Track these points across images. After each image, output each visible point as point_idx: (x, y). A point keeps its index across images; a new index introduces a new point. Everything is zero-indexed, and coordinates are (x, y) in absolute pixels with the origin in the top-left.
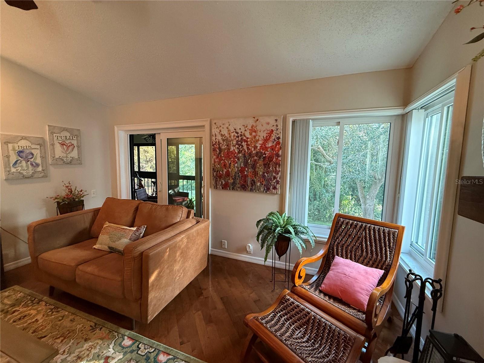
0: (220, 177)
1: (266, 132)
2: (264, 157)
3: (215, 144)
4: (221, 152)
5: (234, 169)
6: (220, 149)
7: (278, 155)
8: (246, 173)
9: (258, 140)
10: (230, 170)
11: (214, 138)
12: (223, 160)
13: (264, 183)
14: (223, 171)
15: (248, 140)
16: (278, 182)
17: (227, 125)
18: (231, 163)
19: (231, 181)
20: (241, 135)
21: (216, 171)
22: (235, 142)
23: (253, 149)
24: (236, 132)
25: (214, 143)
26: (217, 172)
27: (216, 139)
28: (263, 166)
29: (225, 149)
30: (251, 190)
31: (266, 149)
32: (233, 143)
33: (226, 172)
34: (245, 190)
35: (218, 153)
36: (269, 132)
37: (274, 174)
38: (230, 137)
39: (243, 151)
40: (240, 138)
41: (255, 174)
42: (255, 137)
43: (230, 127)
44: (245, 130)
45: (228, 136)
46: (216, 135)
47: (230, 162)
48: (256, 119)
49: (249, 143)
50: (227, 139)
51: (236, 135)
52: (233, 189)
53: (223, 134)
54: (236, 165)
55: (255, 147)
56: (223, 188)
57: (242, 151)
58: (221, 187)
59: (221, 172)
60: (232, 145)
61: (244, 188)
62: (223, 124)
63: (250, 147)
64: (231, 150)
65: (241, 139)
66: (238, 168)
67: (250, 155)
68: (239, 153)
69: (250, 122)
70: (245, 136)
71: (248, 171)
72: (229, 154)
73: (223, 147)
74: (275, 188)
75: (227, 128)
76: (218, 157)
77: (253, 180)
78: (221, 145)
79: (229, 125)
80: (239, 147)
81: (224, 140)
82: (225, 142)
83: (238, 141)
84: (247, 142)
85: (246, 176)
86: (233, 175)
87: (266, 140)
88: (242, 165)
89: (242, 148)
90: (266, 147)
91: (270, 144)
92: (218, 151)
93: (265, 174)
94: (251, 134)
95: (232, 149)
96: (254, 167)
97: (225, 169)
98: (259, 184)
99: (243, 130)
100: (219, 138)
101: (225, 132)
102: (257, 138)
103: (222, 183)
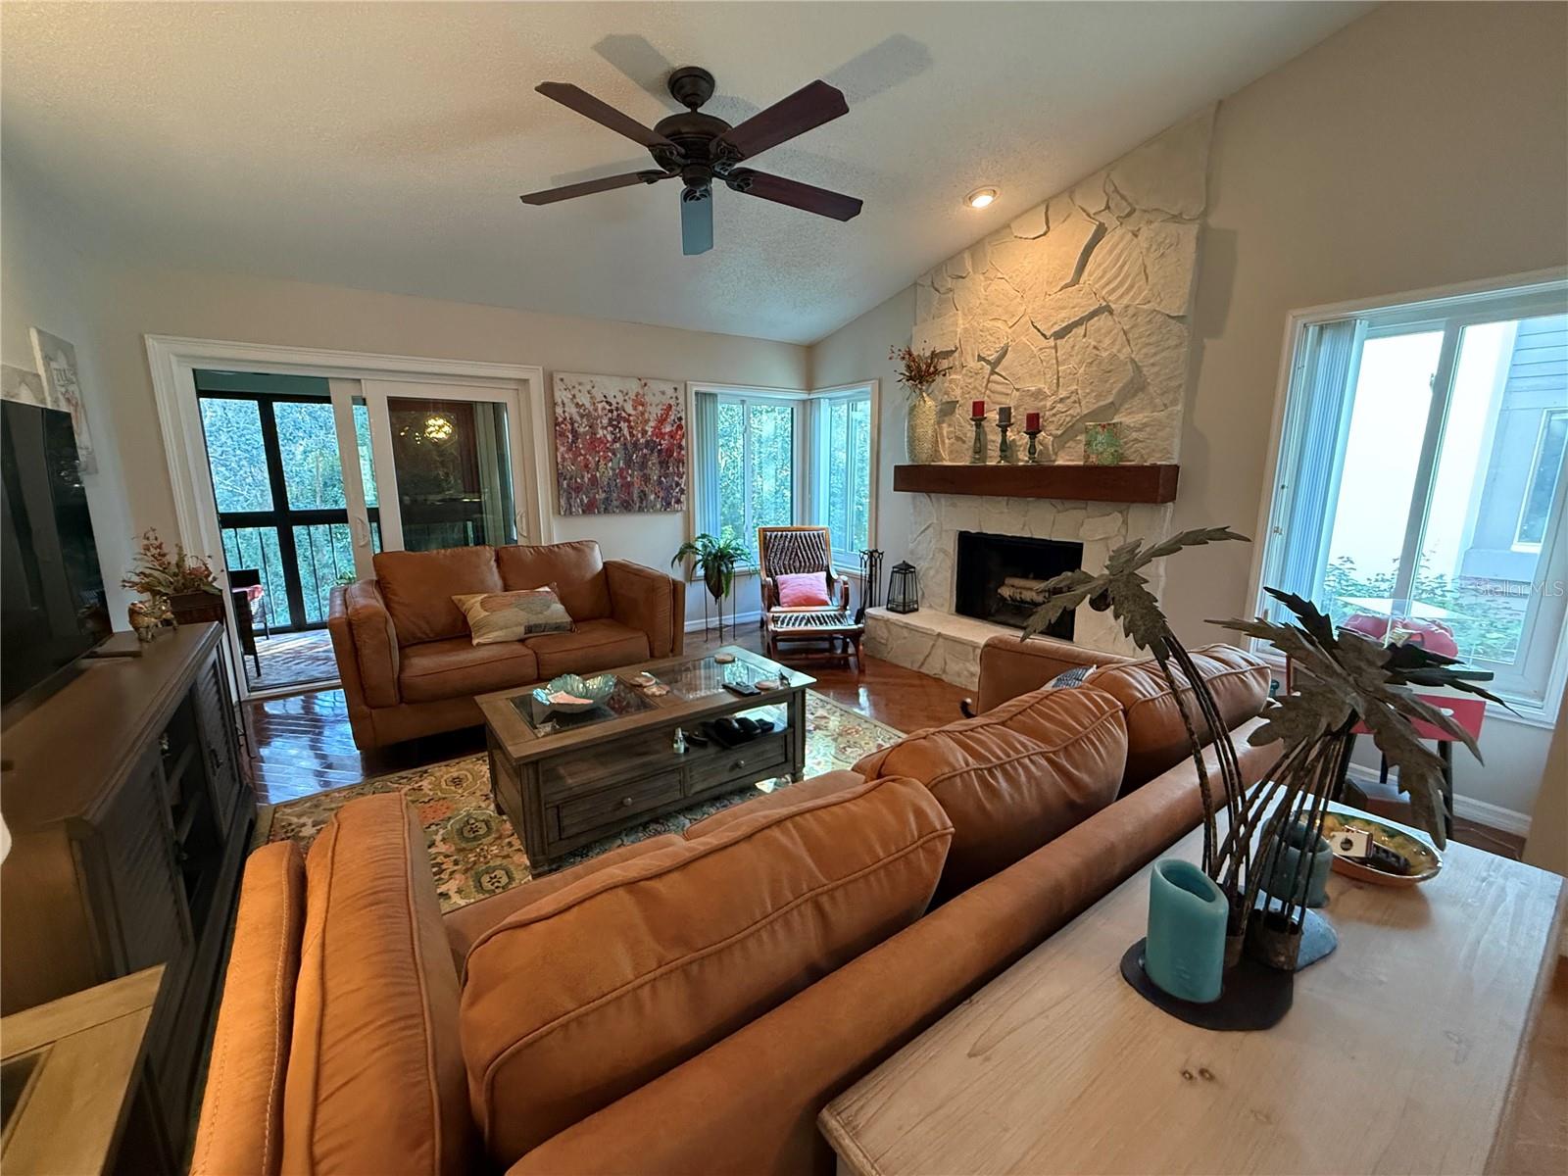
0: (578, 489)
1: (660, 407)
2: (660, 451)
3: (562, 423)
4: (577, 439)
5: (606, 471)
6: (574, 432)
7: (680, 447)
8: (629, 479)
9: (649, 420)
10: (598, 475)
11: (559, 410)
12: (581, 455)
13: (661, 494)
14: (582, 477)
15: (631, 418)
16: (682, 491)
17: (589, 387)
18: (599, 461)
19: (601, 496)
20: (617, 409)
21: (568, 477)
22: (605, 421)
23: (640, 435)
24: (607, 402)
25: (560, 419)
26: (571, 479)
27: (564, 412)
28: (658, 466)
29: (585, 433)
30: (641, 510)
31: (662, 435)
32: (601, 422)
33: (589, 479)
34: (630, 510)
35: (570, 441)
36: (665, 407)
37: (676, 479)
38: (596, 410)
39: (622, 439)
40: (615, 413)
41: (646, 479)
42: (642, 414)
43: (593, 391)
44: (625, 400)
45: (591, 408)
46: (564, 404)
47: (597, 459)
48: (643, 382)
49: (632, 424)
50: (589, 415)
51: (608, 407)
52: (606, 511)
53: (581, 403)
54: (610, 464)
55: (644, 432)
56: (584, 511)
57: (620, 438)
58: (580, 510)
59: (579, 480)
60: (600, 425)
61: (627, 507)
62: (580, 384)
63: (635, 432)
64: (598, 436)
65: (618, 415)
66: (613, 469)
67: (635, 444)
68: (615, 441)
69: (634, 387)
70: (624, 411)
71: (634, 477)
72: (594, 443)
73: (581, 430)
74: (678, 501)
75: (589, 392)
76: (570, 449)
77: (642, 491)
78: (576, 425)
79: (593, 387)
80: (615, 430)
81: (582, 416)
82: (584, 420)
83: (611, 420)
84: (629, 421)
85: (629, 485)
86: (605, 483)
87: (662, 421)
88: (621, 465)
89: (620, 431)
90: (661, 433)
91: (667, 429)
92: (570, 436)
93: (663, 479)
94: (635, 409)
95: (601, 433)
96: (643, 465)
97: (588, 472)
98: (652, 497)
99: (620, 399)
100: (572, 410)
101: (584, 399)
102: (646, 415)
103: (582, 500)
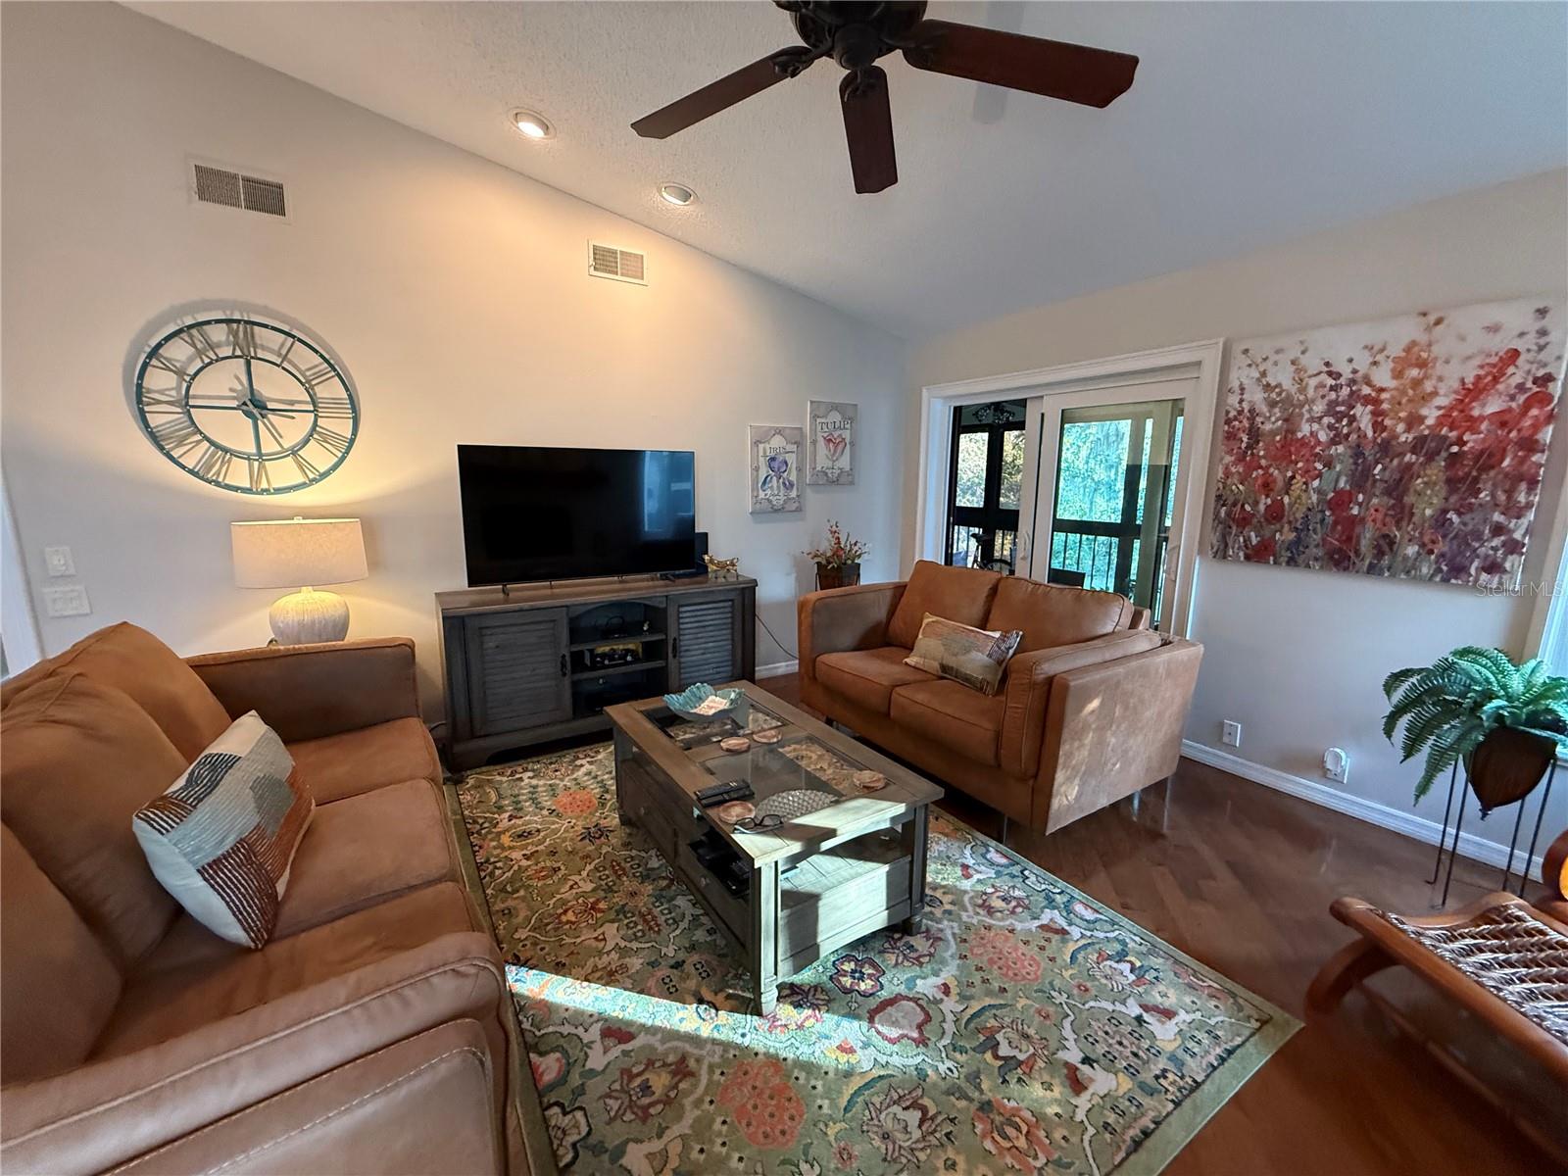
0: (1244, 521)
1: (1477, 362)
2: (1454, 460)
3: (1235, 419)
4: (1258, 442)
5: (1307, 494)
6: (1255, 434)
7: (1530, 445)
8: (1355, 511)
9: (1435, 394)
10: (1286, 500)
11: (1233, 400)
12: (1261, 467)
13: (1442, 547)
14: (1256, 503)
15: (1384, 396)
16: (1514, 547)
17: (1295, 353)
18: (1293, 477)
19: (1284, 536)
20: (1352, 382)
21: (1230, 502)
22: (1319, 408)
23: (1400, 427)
24: (1330, 374)
25: (1233, 414)
26: (1234, 504)
27: (1241, 401)
28: (1442, 489)
29: (1274, 433)
30: (1373, 570)
31: (1472, 424)
32: (1310, 411)
33: (1268, 507)
34: (1346, 569)
35: (1244, 445)
36: (1494, 360)
37: (1497, 517)
38: (1303, 390)
39: (1353, 437)
40: (1345, 391)
41: (1402, 513)
42: (1417, 383)
43: (1304, 360)
44: (1375, 363)
45: (1293, 390)
46: (1242, 389)
47: (1289, 474)
48: (1432, 318)
49: (1385, 406)
50: (1288, 401)
51: (1330, 382)
52: (1292, 562)
53: (1273, 384)
54: (1316, 483)
55: (1414, 421)
56: (1248, 558)
57: (1347, 436)
58: (1241, 554)
59: (1248, 508)
60: (1307, 416)
61: (1340, 559)
62: (1278, 352)
63: (1387, 422)
64: (1299, 435)
65: (1352, 393)
66: (1319, 491)
67: (1386, 448)
68: (1333, 442)
69: (1401, 334)
70: (1369, 383)
71: (1369, 507)
72: (1289, 447)
73: (1268, 427)
74: (1493, 567)
75: (1293, 363)
76: (1241, 459)
77: (1385, 536)
78: (1259, 419)
79: (1303, 353)
80: (1339, 421)
81: (1272, 404)
82: (1277, 410)
83: (1332, 404)
84: (1376, 402)
85: (1354, 522)
86: (1299, 515)
87: (1474, 392)
88: (1342, 484)
89: (1350, 424)
90: (1471, 419)
91: (1493, 406)
92: (1245, 439)
93: (1453, 516)
94: (1398, 374)
95: (1305, 429)
96: (1397, 489)
97: (1267, 496)
98: (1411, 550)
99: (1362, 364)
100: (1256, 397)
101: (1283, 377)
102: (1428, 386)
103: (1247, 540)
